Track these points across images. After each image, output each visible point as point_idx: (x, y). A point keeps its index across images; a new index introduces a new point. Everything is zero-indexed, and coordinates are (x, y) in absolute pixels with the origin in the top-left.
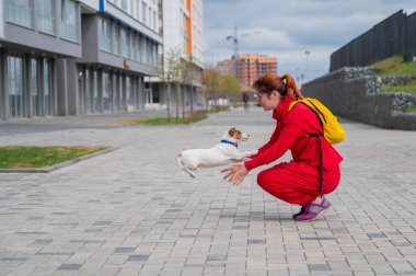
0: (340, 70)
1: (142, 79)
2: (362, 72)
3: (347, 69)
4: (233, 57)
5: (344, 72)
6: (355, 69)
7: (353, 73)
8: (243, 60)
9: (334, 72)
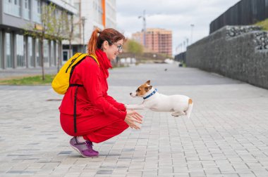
0: (221, 30)
1: (61, 42)
2: (244, 31)
3: (228, 28)
4: (143, 30)
5: (225, 30)
6: (237, 28)
7: (235, 32)
8: (149, 32)
9: (214, 33)
